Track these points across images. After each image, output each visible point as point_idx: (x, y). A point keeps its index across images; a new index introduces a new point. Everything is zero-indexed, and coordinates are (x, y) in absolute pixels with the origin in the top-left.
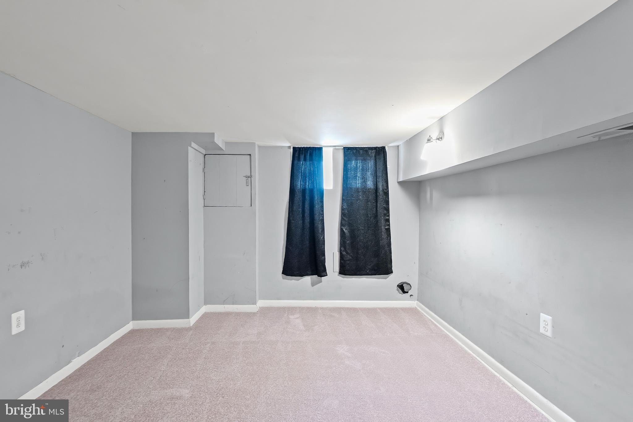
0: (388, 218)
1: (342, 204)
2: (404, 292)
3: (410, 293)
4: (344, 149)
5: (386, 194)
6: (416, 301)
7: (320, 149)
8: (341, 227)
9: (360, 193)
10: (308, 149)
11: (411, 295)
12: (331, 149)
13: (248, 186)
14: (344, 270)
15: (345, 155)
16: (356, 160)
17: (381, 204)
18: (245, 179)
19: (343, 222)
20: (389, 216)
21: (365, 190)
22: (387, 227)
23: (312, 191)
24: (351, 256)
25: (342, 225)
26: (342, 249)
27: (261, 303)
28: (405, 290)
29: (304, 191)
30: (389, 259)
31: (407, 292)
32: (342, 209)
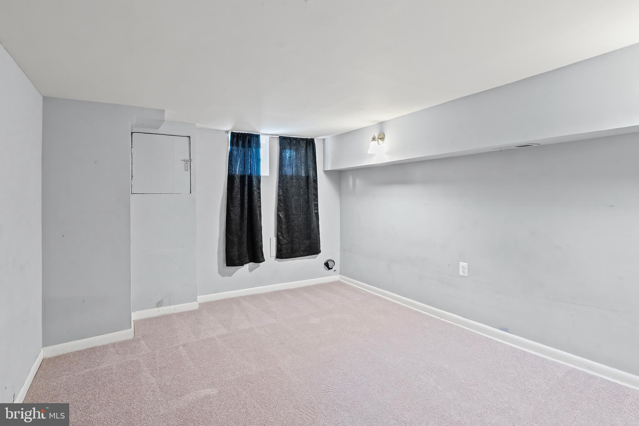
0: (317, 203)
1: (279, 190)
2: (329, 269)
3: (334, 269)
4: (279, 137)
5: (315, 181)
6: (339, 275)
7: (258, 136)
8: (277, 212)
9: (294, 180)
10: (247, 136)
11: (335, 271)
12: (268, 137)
13: (187, 170)
14: (281, 254)
15: (281, 144)
16: (291, 149)
17: (312, 190)
18: (184, 162)
19: (280, 208)
20: (317, 201)
21: (298, 177)
22: (316, 211)
23: (250, 177)
24: (287, 240)
25: (278, 210)
26: (279, 234)
27: (202, 298)
28: (330, 267)
29: (242, 177)
30: (318, 240)
31: (332, 268)
32: (279, 195)
